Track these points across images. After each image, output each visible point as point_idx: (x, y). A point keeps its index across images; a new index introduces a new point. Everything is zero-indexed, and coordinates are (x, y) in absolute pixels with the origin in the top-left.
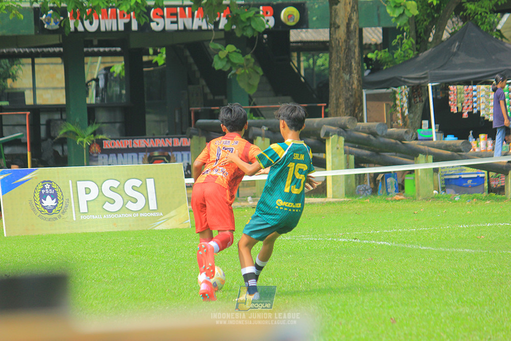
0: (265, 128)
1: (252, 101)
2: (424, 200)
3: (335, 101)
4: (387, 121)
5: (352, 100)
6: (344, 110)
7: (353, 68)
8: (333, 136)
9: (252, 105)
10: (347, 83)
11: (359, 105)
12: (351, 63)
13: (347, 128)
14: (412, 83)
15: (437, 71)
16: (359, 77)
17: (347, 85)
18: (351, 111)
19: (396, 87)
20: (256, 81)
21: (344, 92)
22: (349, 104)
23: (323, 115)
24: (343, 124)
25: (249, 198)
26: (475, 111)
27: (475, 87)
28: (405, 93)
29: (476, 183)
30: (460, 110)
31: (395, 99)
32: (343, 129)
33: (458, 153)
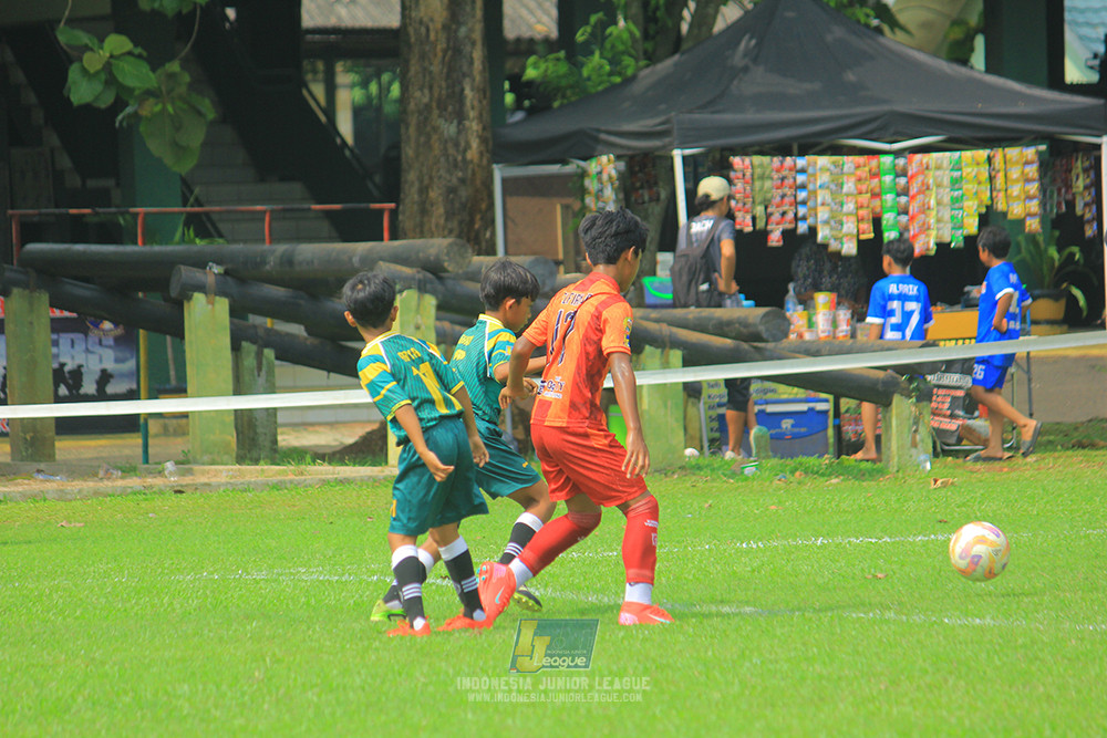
0: (217, 269)
1: (192, 192)
2: (656, 474)
3: (416, 197)
4: (566, 253)
5: (464, 193)
6: (442, 221)
7: (468, 103)
8: (405, 293)
9: (192, 206)
10: (450, 145)
11: (484, 206)
12: (463, 90)
13: (446, 271)
14: (629, 148)
15: (697, 116)
16: (484, 129)
17: (451, 151)
18: (461, 222)
19: (585, 159)
20: (195, 137)
21: (442, 172)
22: (457, 205)
23: (386, 235)
24: (432, 258)
25: (169, 466)
26: (802, 228)
27: (801, 162)
28: (610, 178)
29: (803, 430)
30: (760, 224)
31: (583, 191)
32: (432, 274)
33: (751, 343)
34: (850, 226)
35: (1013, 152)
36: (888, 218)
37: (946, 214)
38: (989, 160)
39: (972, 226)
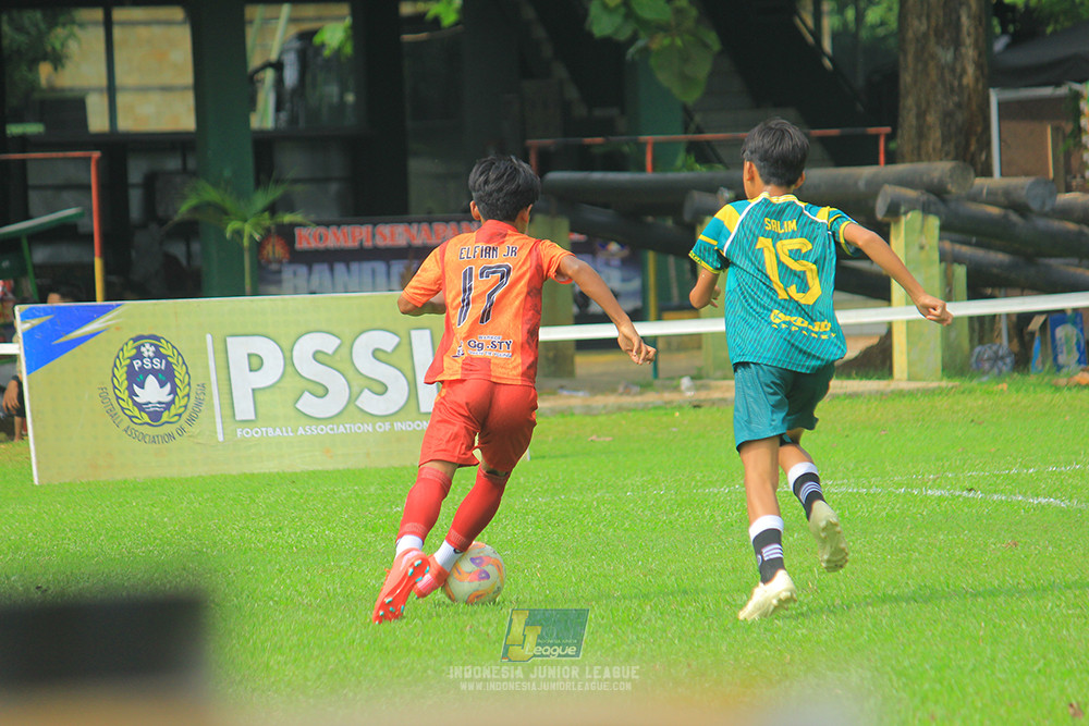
0: (727, 195)
1: (692, 119)
3: (914, 121)
4: (1055, 172)
5: (960, 117)
6: (939, 144)
7: (965, 30)
8: (910, 215)
9: (693, 133)
10: (946, 71)
11: (979, 129)
13: (948, 192)
16: (979, 54)
17: (948, 76)
18: (956, 147)
19: (1080, 81)
20: (702, 69)
21: (939, 97)
22: (954, 128)
24: (936, 180)
25: (685, 382)
31: (1078, 113)
32: (936, 198)
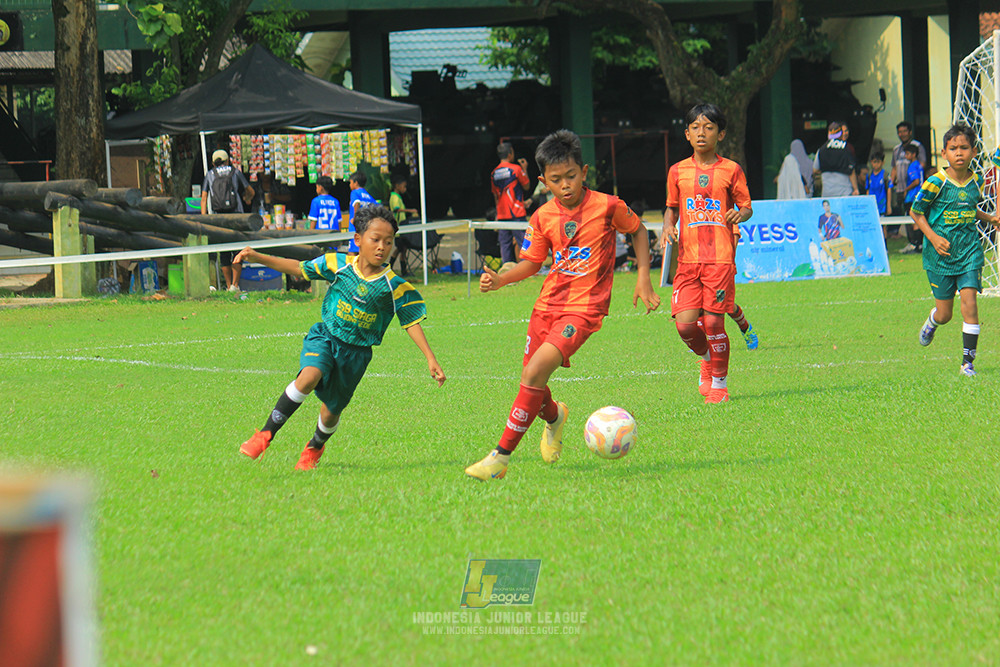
2: (196, 300)
3: (64, 157)
4: (141, 185)
5: (89, 155)
6: (78, 170)
7: (91, 108)
8: (63, 208)
10: (82, 130)
11: (100, 162)
12: (88, 101)
13: (84, 196)
14: (176, 131)
15: (212, 114)
16: (99, 121)
17: (83, 133)
18: (88, 171)
19: (153, 137)
21: (78, 144)
22: (85, 161)
24: (77, 189)
26: (267, 171)
27: (266, 138)
28: (167, 146)
29: (269, 276)
30: (246, 170)
31: (153, 154)
32: (77, 199)
33: (243, 233)
34: (292, 171)
35: (374, 132)
36: (311, 166)
37: (341, 164)
38: (362, 136)
39: (354, 169)
